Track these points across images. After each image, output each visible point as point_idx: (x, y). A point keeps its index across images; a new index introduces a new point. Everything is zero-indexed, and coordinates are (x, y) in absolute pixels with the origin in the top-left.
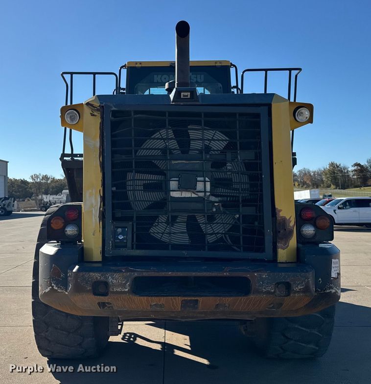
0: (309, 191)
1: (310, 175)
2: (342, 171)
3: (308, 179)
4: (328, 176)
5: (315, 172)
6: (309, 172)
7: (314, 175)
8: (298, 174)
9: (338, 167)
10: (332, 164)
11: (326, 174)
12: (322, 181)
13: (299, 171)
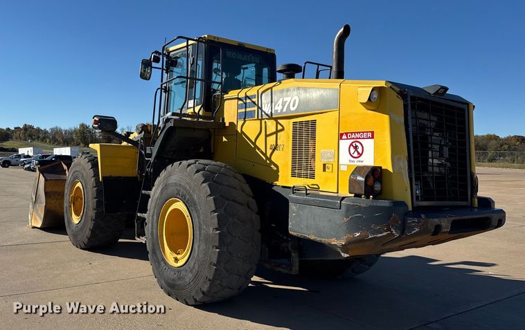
0: (69, 148)
1: (62, 133)
2: (90, 132)
3: (59, 137)
4: (78, 135)
5: (66, 131)
6: (61, 130)
7: (65, 133)
8: (49, 132)
9: (87, 128)
10: (82, 126)
11: (77, 134)
12: (73, 139)
13: (52, 129)
